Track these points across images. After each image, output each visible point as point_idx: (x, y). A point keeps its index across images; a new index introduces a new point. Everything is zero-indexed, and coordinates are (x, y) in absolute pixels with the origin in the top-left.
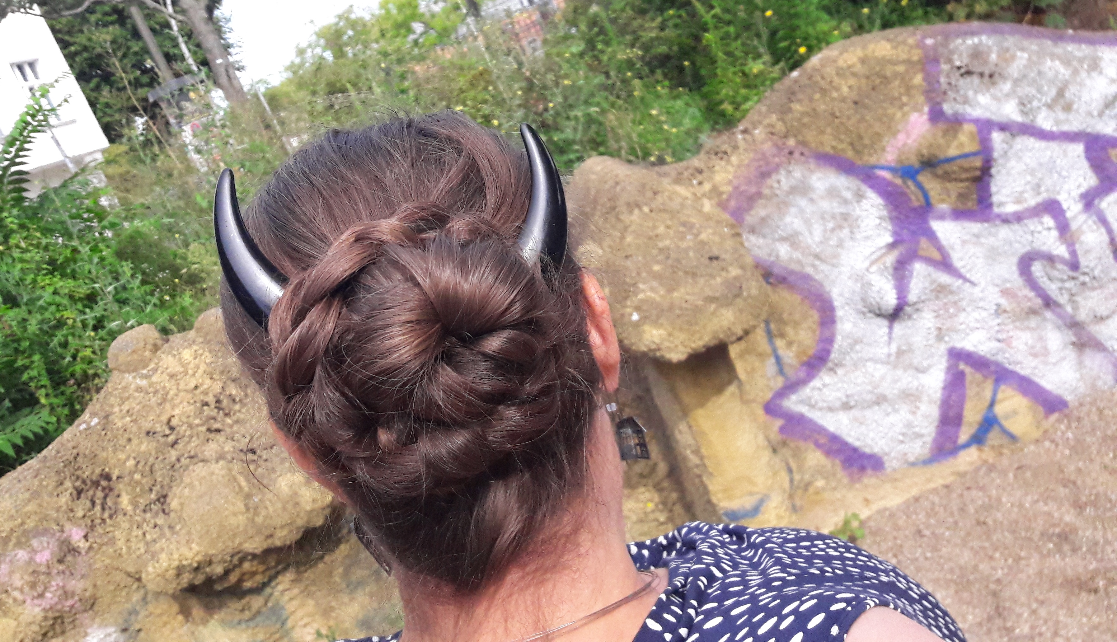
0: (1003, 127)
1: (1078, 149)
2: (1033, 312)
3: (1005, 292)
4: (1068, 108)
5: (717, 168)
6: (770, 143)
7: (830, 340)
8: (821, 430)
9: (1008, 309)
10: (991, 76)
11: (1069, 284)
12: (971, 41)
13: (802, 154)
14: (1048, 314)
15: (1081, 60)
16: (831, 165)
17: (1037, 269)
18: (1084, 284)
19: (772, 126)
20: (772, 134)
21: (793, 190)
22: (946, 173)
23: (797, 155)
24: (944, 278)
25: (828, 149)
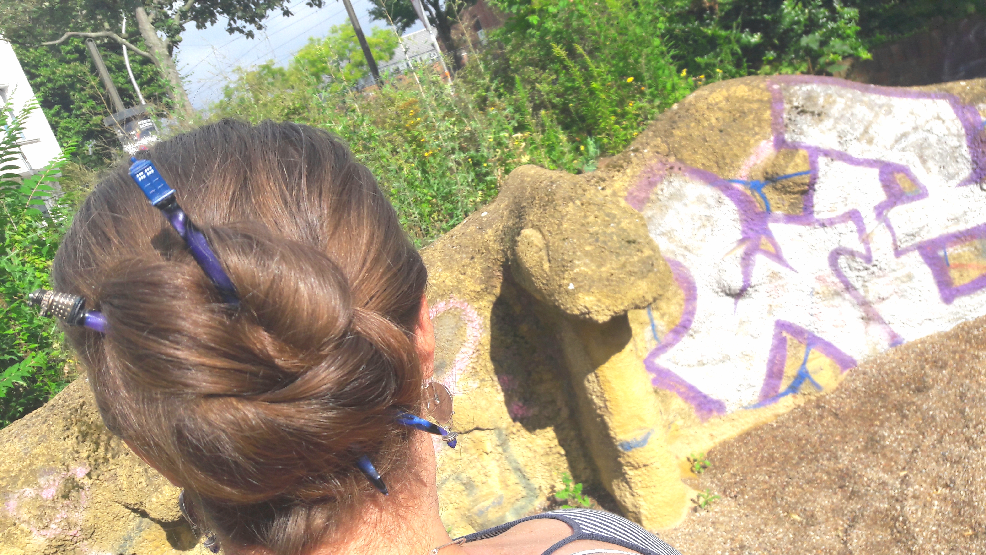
0: (826, 154)
1: (875, 172)
2: (837, 294)
3: (819, 279)
4: (870, 141)
5: (616, 178)
6: (656, 160)
7: (691, 313)
8: (682, 382)
9: (820, 292)
10: (819, 115)
11: (864, 273)
12: (806, 88)
13: (680, 169)
14: (847, 296)
15: (880, 107)
16: (701, 178)
17: (842, 261)
18: (873, 273)
19: (658, 147)
20: (658, 153)
21: (672, 197)
22: (784, 187)
23: (676, 169)
24: (775, 266)
25: (699, 166)
